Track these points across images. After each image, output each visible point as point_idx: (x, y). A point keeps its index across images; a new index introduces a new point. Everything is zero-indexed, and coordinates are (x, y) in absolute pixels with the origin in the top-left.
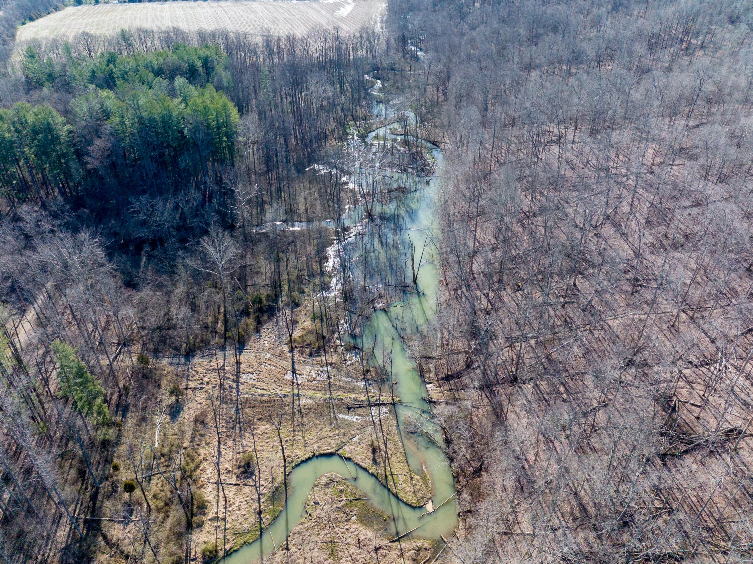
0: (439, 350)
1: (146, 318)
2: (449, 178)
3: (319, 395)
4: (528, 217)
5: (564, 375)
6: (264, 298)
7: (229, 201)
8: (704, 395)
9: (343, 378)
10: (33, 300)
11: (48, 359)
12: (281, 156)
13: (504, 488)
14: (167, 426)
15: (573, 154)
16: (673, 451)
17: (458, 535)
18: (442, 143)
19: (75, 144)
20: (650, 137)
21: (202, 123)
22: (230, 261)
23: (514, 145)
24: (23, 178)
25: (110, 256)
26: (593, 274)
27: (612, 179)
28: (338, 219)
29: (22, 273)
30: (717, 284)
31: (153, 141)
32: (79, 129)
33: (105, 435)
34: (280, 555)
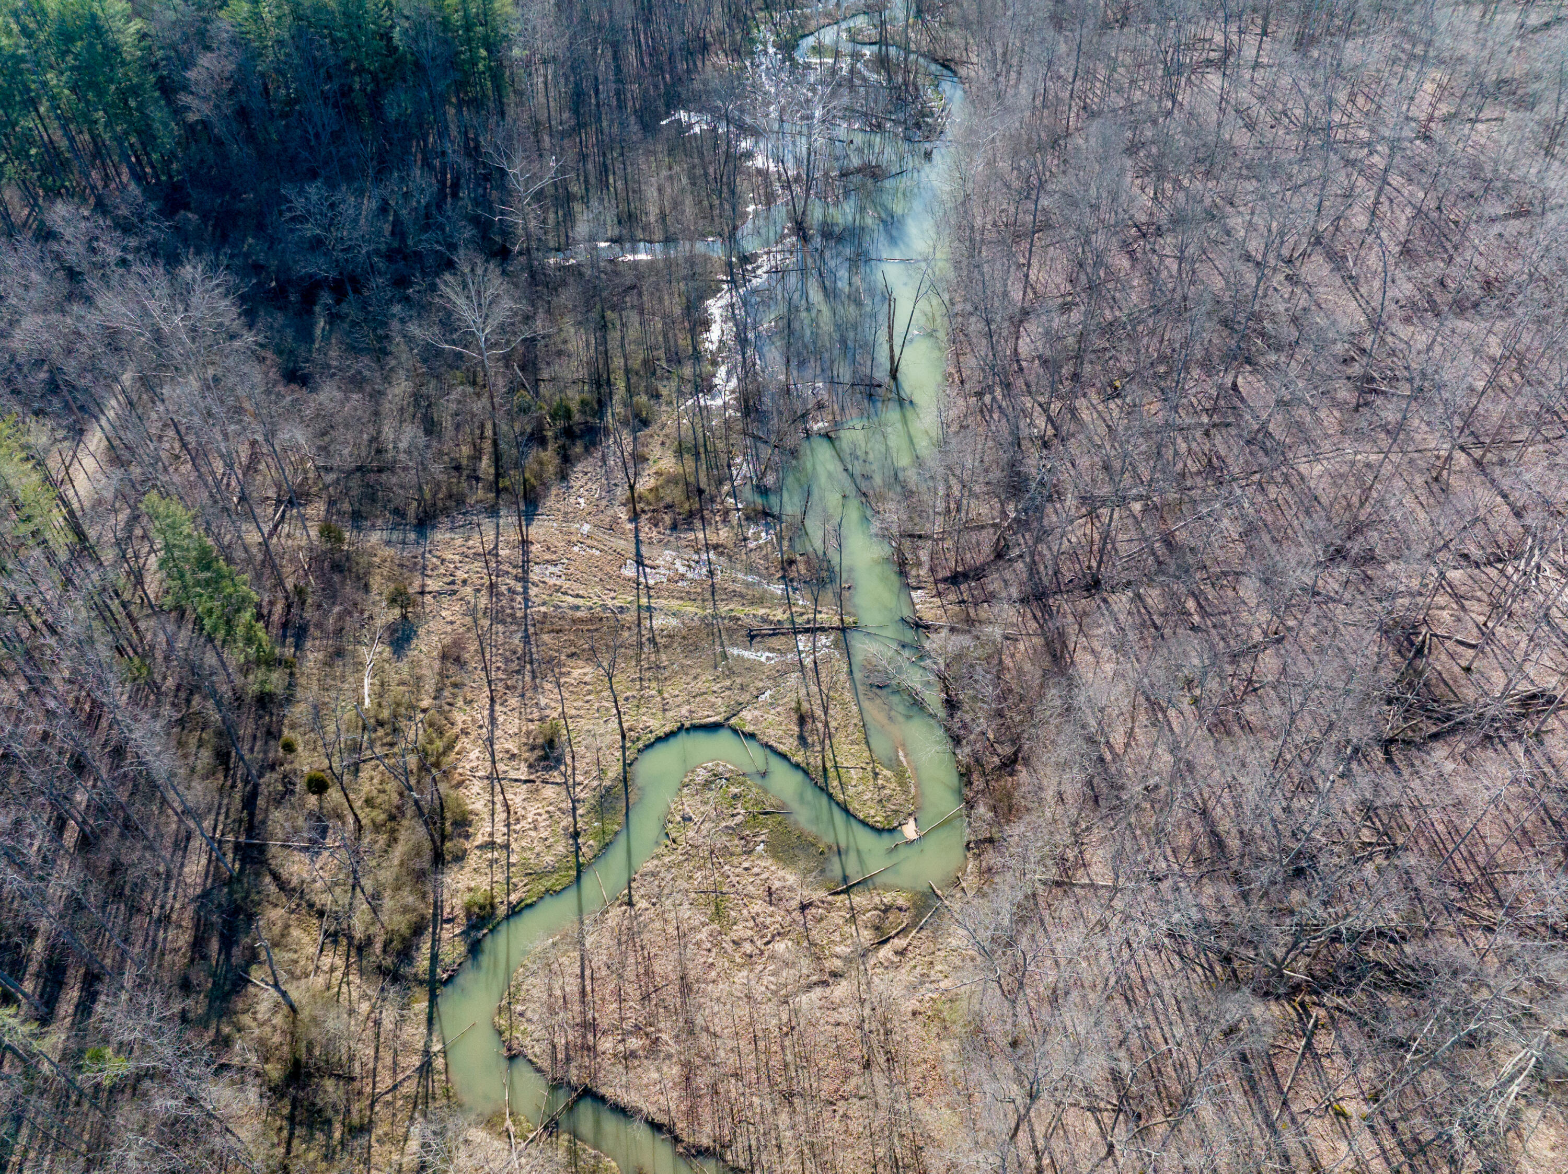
0: (940, 520)
1: (332, 448)
2: (975, 146)
3: (691, 609)
4: (1144, 235)
5: (1198, 576)
6: (574, 406)
7: (495, 194)
8: (1485, 624)
9: (740, 576)
10: (96, 410)
11: (138, 532)
12: (607, 90)
13: (1061, 798)
14: (387, 666)
15: (1252, 93)
16: (1410, 733)
17: (964, 884)
18: (963, 63)
19: (157, 64)
20: (1432, 53)
21: (431, 16)
22: (502, 328)
23: (1122, 70)
24: (51, 142)
25: (250, 317)
26: (1277, 363)
27: (1336, 153)
28: (731, 238)
29: (69, 352)
30: (1542, 391)
31: (326, 60)
32: (163, 30)
33: (263, 682)
34: (615, 914)
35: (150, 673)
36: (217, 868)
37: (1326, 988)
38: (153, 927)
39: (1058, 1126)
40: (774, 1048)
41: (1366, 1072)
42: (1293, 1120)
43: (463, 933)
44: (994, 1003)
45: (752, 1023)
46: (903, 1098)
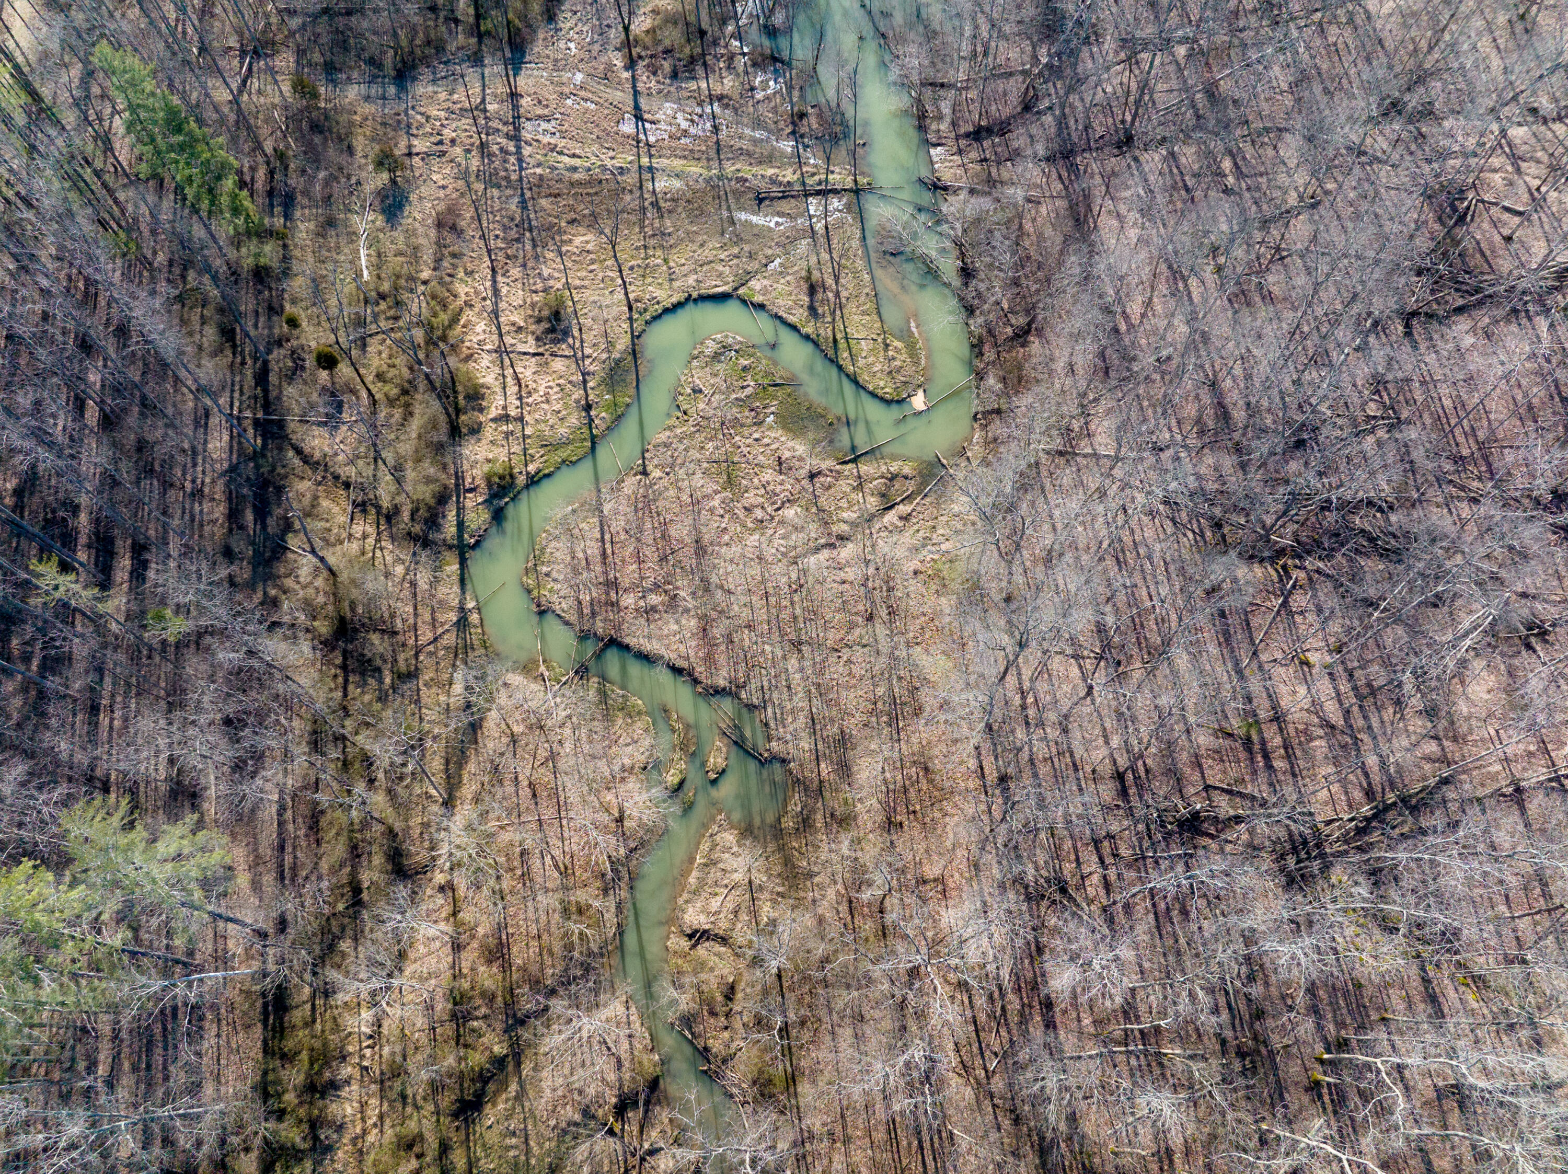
0: (964, 66)
3: (695, 169)
8: (1538, 189)
9: (747, 131)
13: (1071, 369)
14: (381, 236)
16: (1435, 306)
17: (969, 454)
33: (257, 255)
34: (631, 484)
35: (139, 247)
36: (240, 443)
37: (1309, 553)
38: (188, 501)
39: (1043, 670)
40: (784, 603)
41: (1335, 627)
42: (1260, 667)
43: (486, 501)
44: (991, 562)
45: (763, 581)
46: (902, 646)
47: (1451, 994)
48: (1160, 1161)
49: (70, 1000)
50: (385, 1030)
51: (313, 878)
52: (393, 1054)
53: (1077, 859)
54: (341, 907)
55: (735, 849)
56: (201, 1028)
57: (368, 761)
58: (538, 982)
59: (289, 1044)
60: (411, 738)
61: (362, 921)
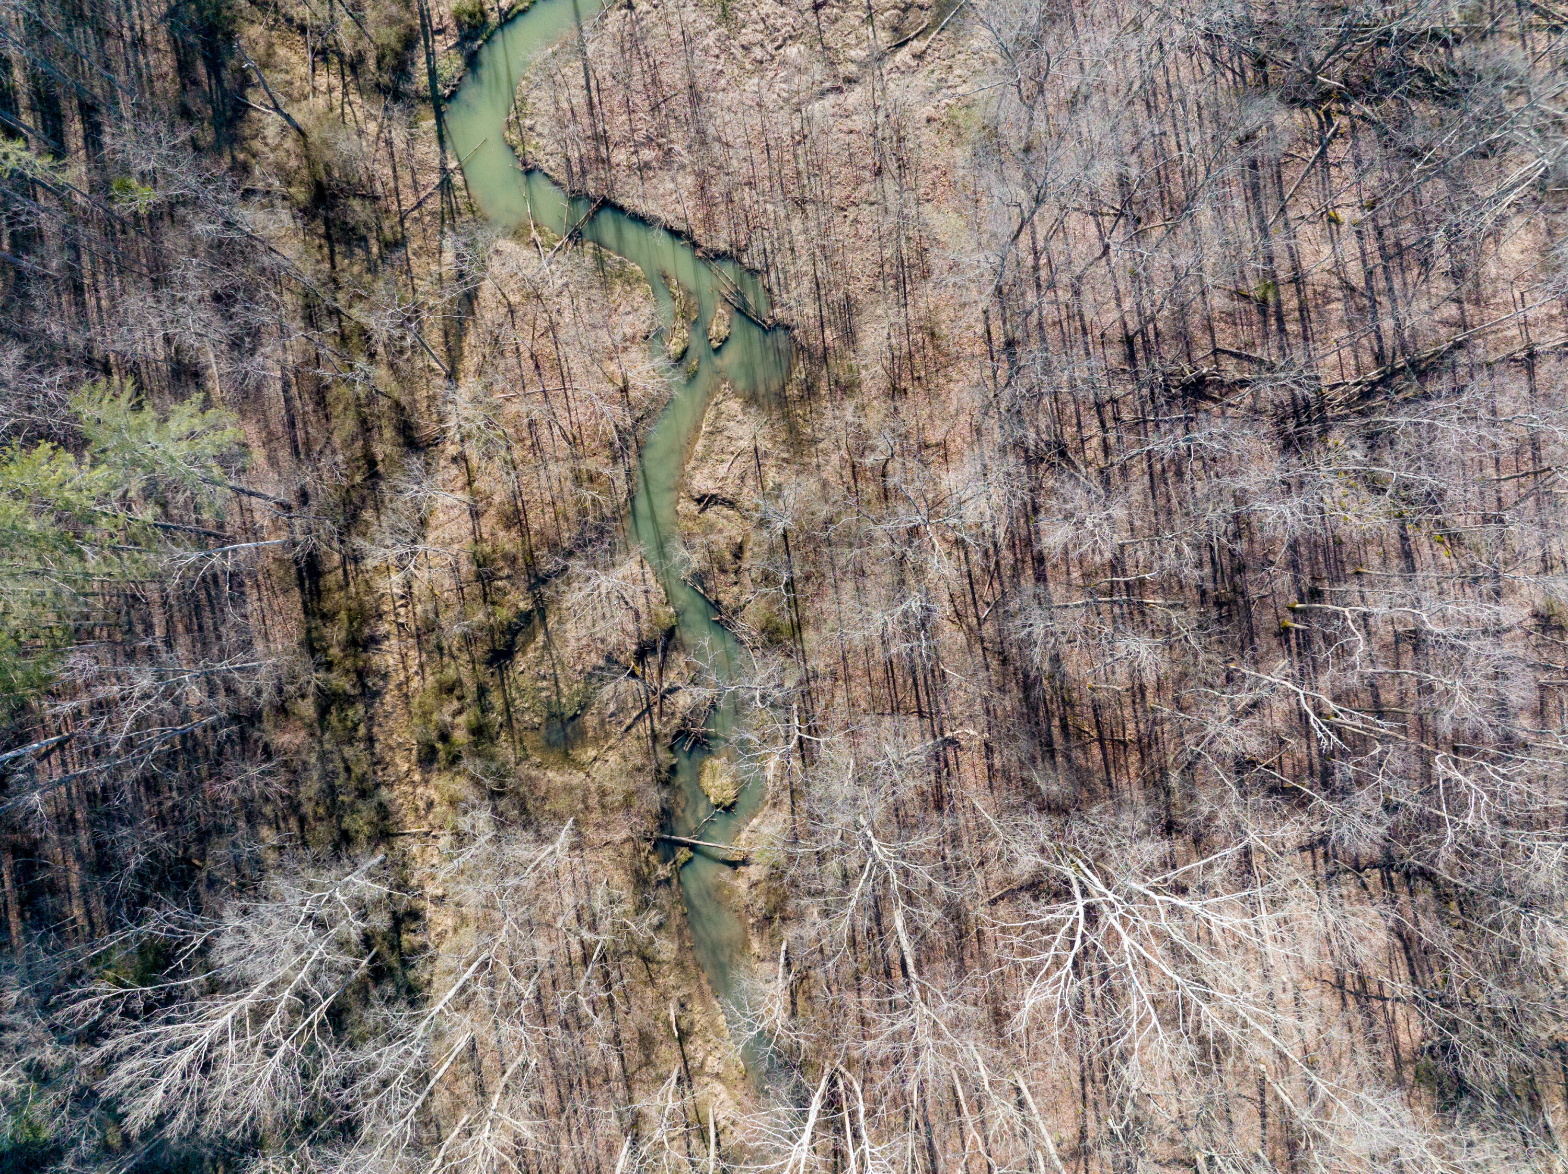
34: (615, 19)
37: (1356, 96)
38: (130, 52)
39: (1059, 227)
40: (787, 157)
41: (1371, 181)
42: (1286, 225)
43: (457, 44)
44: (1012, 107)
45: (764, 131)
46: (912, 204)
47: (1426, 550)
48: (1134, 695)
49: (116, 571)
50: (416, 591)
51: (328, 452)
52: (426, 611)
53: (1079, 424)
54: (358, 479)
55: (740, 417)
56: (242, 593)
57: (365, 335)
58: (556, 545)
59: (327, 606)
60: (406, 310)
61: (381, 492)
